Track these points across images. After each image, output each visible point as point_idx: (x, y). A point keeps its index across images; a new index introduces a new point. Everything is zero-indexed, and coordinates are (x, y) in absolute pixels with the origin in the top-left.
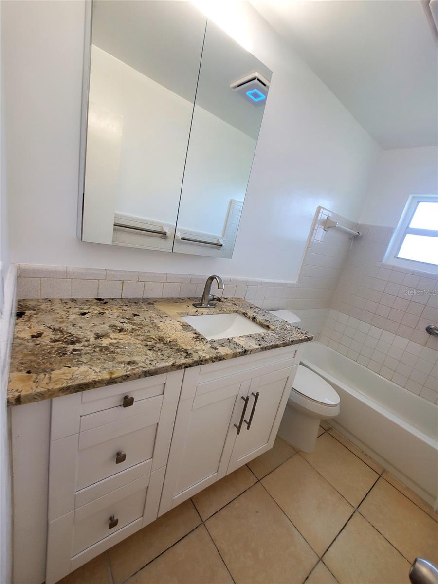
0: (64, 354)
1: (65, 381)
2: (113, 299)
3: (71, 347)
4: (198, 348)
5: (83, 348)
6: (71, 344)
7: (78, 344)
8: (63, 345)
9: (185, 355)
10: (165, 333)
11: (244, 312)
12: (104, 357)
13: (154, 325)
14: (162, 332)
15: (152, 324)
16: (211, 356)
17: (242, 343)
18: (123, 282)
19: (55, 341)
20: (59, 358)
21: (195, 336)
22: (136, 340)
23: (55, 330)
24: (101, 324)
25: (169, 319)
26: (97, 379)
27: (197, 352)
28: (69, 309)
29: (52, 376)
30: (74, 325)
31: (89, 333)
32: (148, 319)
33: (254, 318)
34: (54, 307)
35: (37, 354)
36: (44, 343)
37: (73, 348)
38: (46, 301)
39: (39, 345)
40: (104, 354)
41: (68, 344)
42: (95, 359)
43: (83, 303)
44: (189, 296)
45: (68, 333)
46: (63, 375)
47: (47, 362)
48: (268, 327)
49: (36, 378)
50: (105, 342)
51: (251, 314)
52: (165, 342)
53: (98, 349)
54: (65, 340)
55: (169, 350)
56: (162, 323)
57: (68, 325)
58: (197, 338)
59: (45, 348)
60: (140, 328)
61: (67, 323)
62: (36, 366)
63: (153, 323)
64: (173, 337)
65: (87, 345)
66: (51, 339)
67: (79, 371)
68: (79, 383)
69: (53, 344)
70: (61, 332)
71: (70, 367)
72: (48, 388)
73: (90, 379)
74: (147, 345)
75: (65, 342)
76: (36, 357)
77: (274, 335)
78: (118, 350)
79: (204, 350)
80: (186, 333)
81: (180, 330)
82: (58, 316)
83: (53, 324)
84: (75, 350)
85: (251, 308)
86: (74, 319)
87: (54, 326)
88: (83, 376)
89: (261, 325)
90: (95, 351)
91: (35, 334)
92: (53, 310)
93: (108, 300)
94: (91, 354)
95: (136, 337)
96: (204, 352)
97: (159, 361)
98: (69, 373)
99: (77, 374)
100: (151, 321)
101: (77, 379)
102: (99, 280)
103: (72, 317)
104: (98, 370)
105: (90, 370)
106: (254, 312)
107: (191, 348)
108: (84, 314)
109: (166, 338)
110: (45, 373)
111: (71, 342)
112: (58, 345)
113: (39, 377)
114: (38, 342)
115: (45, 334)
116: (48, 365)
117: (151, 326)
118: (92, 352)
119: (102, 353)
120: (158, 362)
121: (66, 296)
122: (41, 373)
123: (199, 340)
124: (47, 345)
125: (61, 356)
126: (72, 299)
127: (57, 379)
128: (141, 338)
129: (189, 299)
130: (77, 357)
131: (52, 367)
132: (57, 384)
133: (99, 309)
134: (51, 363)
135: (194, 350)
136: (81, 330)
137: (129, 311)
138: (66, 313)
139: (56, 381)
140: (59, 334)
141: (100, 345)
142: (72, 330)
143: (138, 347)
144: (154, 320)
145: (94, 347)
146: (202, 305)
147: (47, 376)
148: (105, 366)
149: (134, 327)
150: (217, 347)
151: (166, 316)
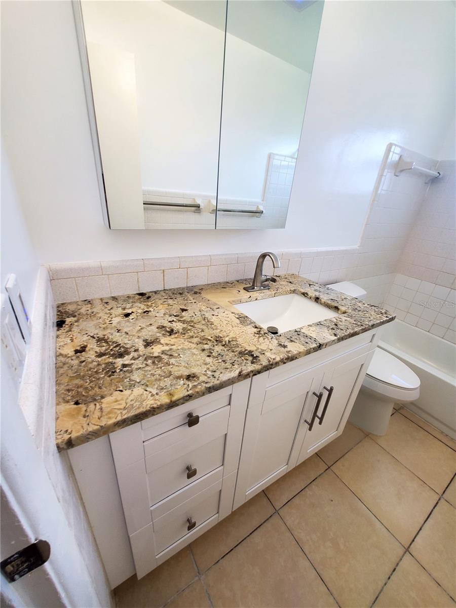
0: (112, 372)
1: (119, 412)
2: (155, 292)
3: (119, 362)
4: (264, 347)
5: (133, 361)
6: (119, 358)
7: (127, 357)
8: (111, 360)
9: (251, 358)
10: (222, 331)
11: (303, 291)
12: (159, 372)
13: (206, 320)
14: (216, 329)
15: (204, 320)
16: (282, 357)
17: (314, 335)
18: (163, 272)
19: (101, 355)
20: (108, 379)
21: (256, 330)
22: (190, 344)
23: (100, 340)
24: (148, 326)
25: (221, 310)
26: (155, 406)
27: (264, 354)
28: (111, 311)
29: (103, 406)
30: (119, 331)
31: (136, 340)
32: (198, 313)
33: (318, 298)
34: (95, 310)
35: (84, 376)
36: (90, 360)
37: (121, 362)
38: (86, 302)
39: (84, 363)
40: (158, 368)
41: (116, 358)
42: (149, 376)
43: (124, 301)
44: (238, 279)
45: (114, 342)
46: (116, 403)
47: (96, 385)
48: (337, 308)
49: (86, 411)
50: (156, 350)
51: (312, 293)
52: (224, 343)
53: (150, 362)
54: (112, 353)
55: (231, 354)
56: (214, 316)
57: (112, 331)
58: (259, 333)
59: (91, 366)
60: (192, 326)
61: (111, 329)
62: (84, 393)
63: (205, 318)
64: (232, 335)
65: (137, 357)
66: (96, 352)
67: (132, 395)
68: (136, 413)
69: (100, 359)
70: (106, 342)
71: (121, 391)
72: (101, 425)
73: (147, 405)
74: (203, 350)
75: (112, 355)
76: (83, 380)
77: (348, 319)
78: (172, 361)
79: (271, 350)
80: (245, 328)
81: (238, 324)
82: (101, 321)
83: (96, 332)
84: (124, 366)
85: (310, 285)
86: (119, 323)
87: (97, 334)
88: (139, 402)
89: (328, 306)
90: (147, 365)
91: (78, 348)
92: (94, 313)
93: (150, 294)
94: (144, 369)
95: (190, 340)
96: (272, 351)
97: (223, 371)
98: (122, 400)
99: (131, 401)
100: (202, 316)
101: (133, 408)
102: (137, 272)
103: (116, 321)
104: (154, 391)
105: (145, 392)
106: (316, 290)
107: (256, 349)
108: (127, 315)
109: (224, 337)
110: (95, 403)
111: (119, 355)
112: (105, 360)
113: (88, 410)
114: (83, 359)
115: (89, 346)
116: (98, 391)
117: (203, 322)
118: (144, 365)
119: (155, 367)
120: (221, 373)
121: (106, 294)
122: (91, 402)
123: (262, 336)
124: (93, 361)
125: (110, 376)
126: (113, 297)
127: (109, 409)
128: (195, 340)
129: (238, 281)
130: (128, 375)
131: (102, 393)
132: (110, 418)
133: (142, 306)
134: (100, 388)
135: (260, 350)
136: (127, 336)
137: (176, 305)
138: (108, 315)
139: (109, 413)
140: (104, 344)
141: (151, 355)
142: (117, 337)
143: (194, 354)
144: (205, 313)
145: (146, 359)
146: (254, 288)
147: (98, 406)
148: (161, 385)
149: (185, 326)
150: (286, 344)
151: (217, 307)
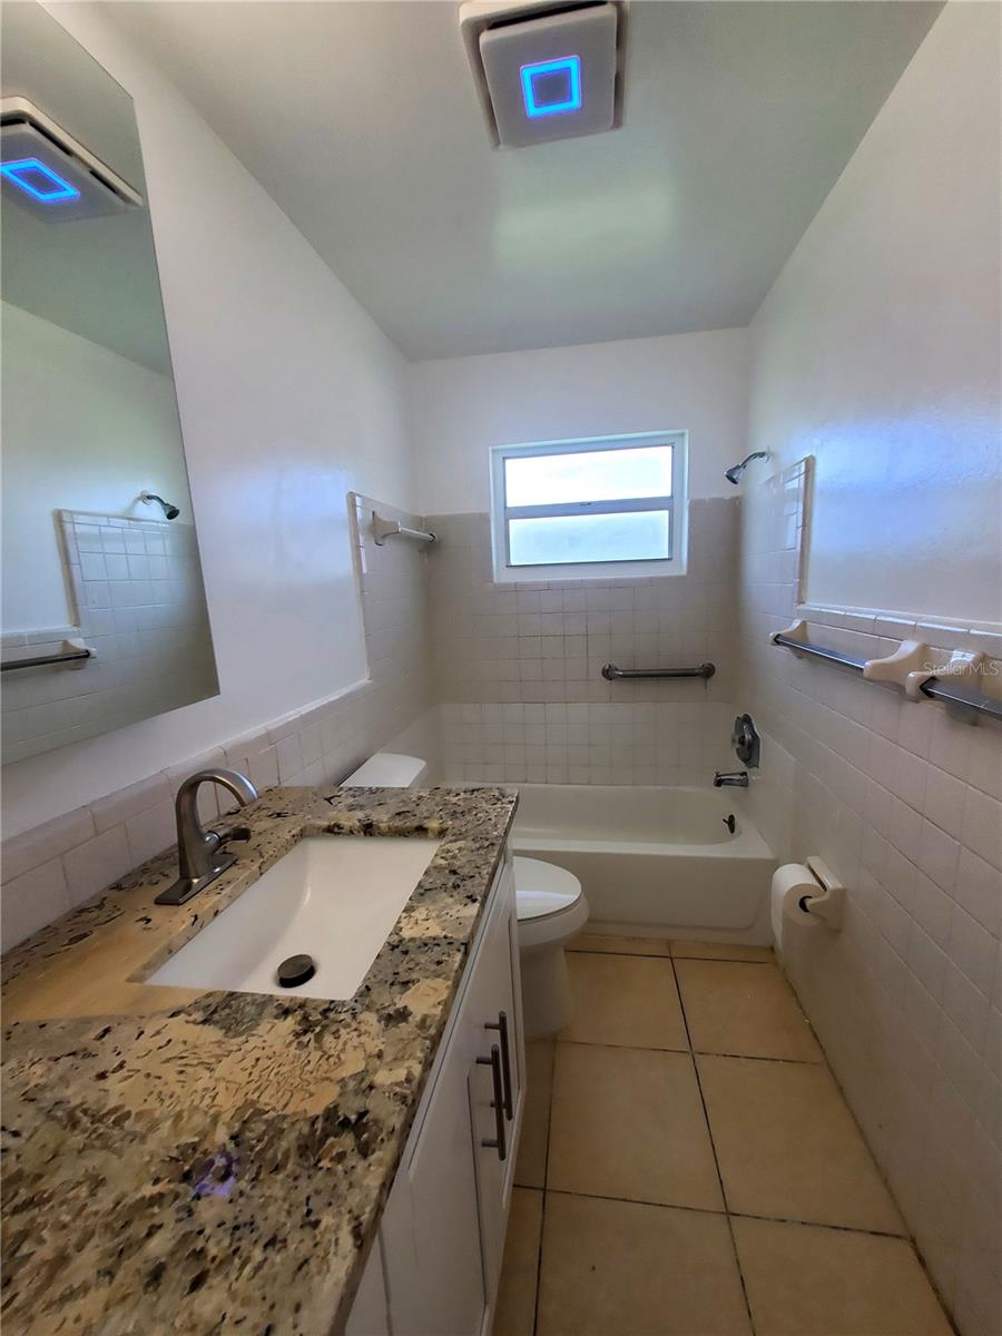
4: (353, 1064)
9: (347, 1141)
10: (179, 1116)
11: (325, 823)
13: (85, 1121)
14: (154, 1126)
15: (74, 1123)
16: (420, 1055)
17: (435, 930)
21: (290, 1023)
25: (121, 1034)
27: (371, 1087)
32: (27, 1118)
33: (368, 825)
44: (112, 880)
48: (421, 831)
51: (351, 820)
52: (220, 1162)
55: (276, 1187)
56: (113, 1078)
58: (307, 1026)
60: (29, 1204)
63: (71, 1115)
64: (228, 1103)
74: (156, 1276)
77: (461, 844)
79: (380, 1055)
80: (254, 1041)
81: (219, 1043)
85: (329, 800)
89: (404, 834)
95: (56, 1291)
96: (388, 1058)
97: (297, 1292)
100: (49, 1115)
106: (351, 808)
107: (337, 1089)
109: (204, 1135)
117: (77, 1139)
120: (298, 1308)
123: (324, 1027)
128: (86, 1264)
129: (118, 887)
135: (352, 1084)
144: (61, 1093)
146: (189, 887)
151: (100, 1031)
